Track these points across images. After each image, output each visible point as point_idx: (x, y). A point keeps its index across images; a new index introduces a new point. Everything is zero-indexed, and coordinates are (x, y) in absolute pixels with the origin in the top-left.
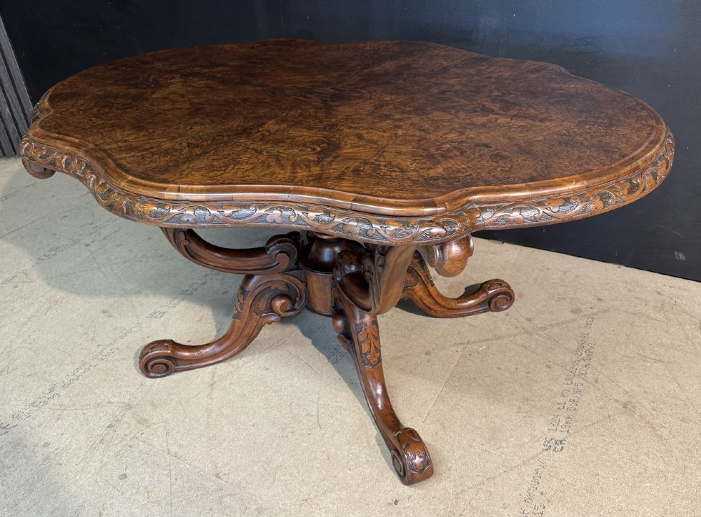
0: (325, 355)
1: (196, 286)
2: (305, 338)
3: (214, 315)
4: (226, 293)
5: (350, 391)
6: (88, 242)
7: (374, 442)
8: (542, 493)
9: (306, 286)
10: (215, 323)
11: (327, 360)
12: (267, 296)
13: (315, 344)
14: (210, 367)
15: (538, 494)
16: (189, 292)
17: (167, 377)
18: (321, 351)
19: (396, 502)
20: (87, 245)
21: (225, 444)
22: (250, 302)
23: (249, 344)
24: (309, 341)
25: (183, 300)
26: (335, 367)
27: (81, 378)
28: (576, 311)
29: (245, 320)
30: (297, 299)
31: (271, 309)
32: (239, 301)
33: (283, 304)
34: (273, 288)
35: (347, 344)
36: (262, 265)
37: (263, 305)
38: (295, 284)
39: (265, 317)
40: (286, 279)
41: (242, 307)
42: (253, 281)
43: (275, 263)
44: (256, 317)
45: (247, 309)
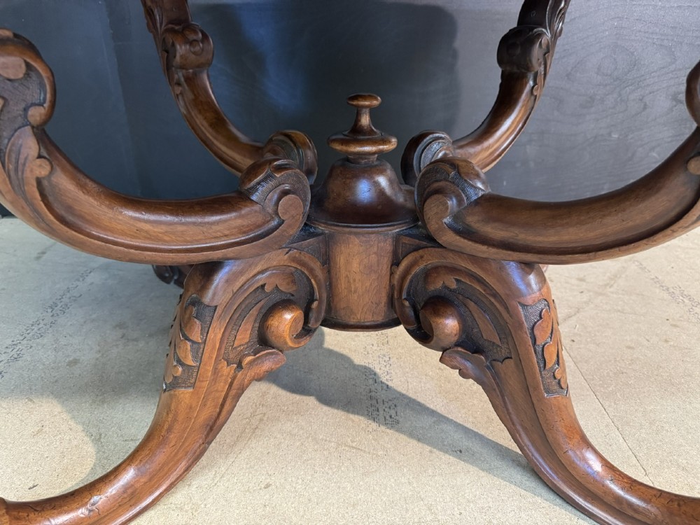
0: (362, 415)
2: (297, 397)
4: (75, 362)
5: (473, 469)
9: (329, 272)
10: (80, 428)
11: (374, 425)
12: (254, 312)
13: (326, 400)
18: (348, 411)
22: (219, 336)
23: (209, 443)
24: (311, 401)
26: (400, 431)
29: (206, 384)
30: (315, 305)
31: (264, 341)
32: (187, 339)
33: (295, 320)
34: (267, 289)
35: (477, 364)
36: (245, 233)
37: (246, 334)
38: (311, 270)
39: (251, 363)
40: (294, 259)
41: (198, 356)
42: (220, 278)
43: (274, 223)
44: (227, 370)
45: (210, 353)
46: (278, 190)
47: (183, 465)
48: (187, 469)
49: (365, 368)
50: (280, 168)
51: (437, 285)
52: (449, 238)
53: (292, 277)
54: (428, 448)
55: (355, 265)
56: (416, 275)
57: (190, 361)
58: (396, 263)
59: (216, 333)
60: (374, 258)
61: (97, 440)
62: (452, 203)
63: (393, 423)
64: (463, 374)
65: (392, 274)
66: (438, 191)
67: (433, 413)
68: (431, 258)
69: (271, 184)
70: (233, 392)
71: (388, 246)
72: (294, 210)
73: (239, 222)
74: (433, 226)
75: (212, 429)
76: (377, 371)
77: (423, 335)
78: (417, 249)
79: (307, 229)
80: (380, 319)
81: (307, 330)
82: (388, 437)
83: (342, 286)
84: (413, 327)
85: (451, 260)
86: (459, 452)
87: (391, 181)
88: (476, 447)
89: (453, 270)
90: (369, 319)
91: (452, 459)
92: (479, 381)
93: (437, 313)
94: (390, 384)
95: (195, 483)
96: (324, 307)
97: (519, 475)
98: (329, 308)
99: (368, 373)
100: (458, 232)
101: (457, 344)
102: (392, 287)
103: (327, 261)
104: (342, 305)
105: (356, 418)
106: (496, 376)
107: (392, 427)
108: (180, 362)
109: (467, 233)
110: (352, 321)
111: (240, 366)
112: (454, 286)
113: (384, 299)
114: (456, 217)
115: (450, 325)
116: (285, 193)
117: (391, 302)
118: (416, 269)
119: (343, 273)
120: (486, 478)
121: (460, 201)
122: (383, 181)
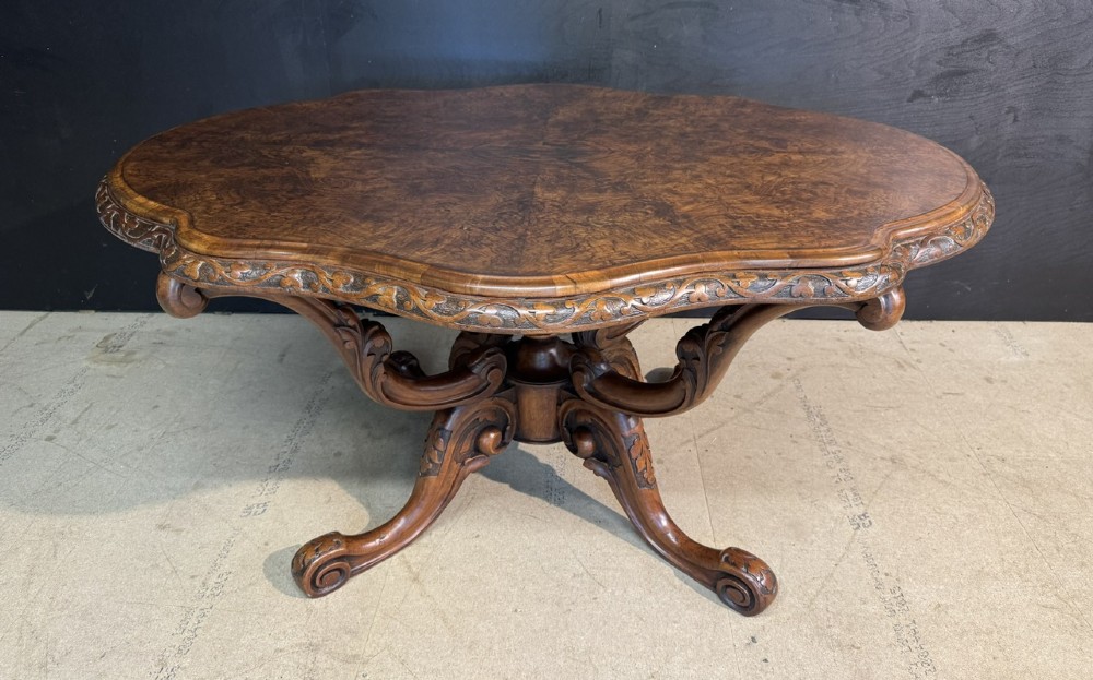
0: (538, 496)
1: (286, 456)
2: (497, 484)
3: (346, 488)
5: (605, 532)
6: (49, 432)
7: (678, 582)
8: (887, 575)
9: (518, 408)
10: (355, 499)
11: (547, 504)
12: (472, 432)
13: (516, 486)
14: (395, 557)
15: (884, 577)
16: (281, 466)
17: (341, 590)
18: (531, 495)
19: (753, 639)
20: (50, 439)
21: (496, 648)
22: (453, 447)
24: (506, 486)
25: (280, 479)
27: (199, 631)
28: (777, 376)
29: (444, 474)
30: (508, 428)
31: (477, 450)
32: (435, 448)
33: (496, 439)
34: (480, 420)
35: (605, 469)
36: (469, 392)
37: (467, 446)
38: (506, 409)
39: (469, 463)
40: (496, 403)
41: (441, 457)
42: (454, 416)
43: (485, 384)
44: (456, 466)
45: (448, 457)
46: (490, 366)
47: (427, 522)
48: (430, 524)
49: (547, 465)
50: (489, 355)
51: (582, 420)
52: (585, 396)
53: (495, 413)
54: (579, 518)
55: (534, 404)
56: (571, 413)
57: (437, 461)
58: (559, 404)
59: (451, 447)
60: (545, 401)
61: (368, 506)
62: (586, 377)
63: (560, 503)
64: (597, 474)
65: (557, 410)
66: (581, 370)
67: (588, 498)
68: (577, 406)
69: (483, 364)
70: (459, 479)
71: (554, 395)
72: (496, 377)
73: (466, 385)
74: (577, 389)
75: (446, 500)
76: (555, 468)
77: (574, 450)
78: (570, 398)
79: (505, 386)
80: (551, 437)
81: (502, 444)
82: (555, 511)
83: (526, 417)
84: (569, 444)
85: (588, 407)
86: (599, 522)
87: (558, 353)
88: (611, 519)
89: (590, 413)
90: (544, 437)
91: (594, 526)
92: (606, 478)
93: (581, 438)
94: (563, 477)
95: (434, 533)
96: (514, 428)
97: (632, 536)
98: (518, 428)
99: (548, 469)
100: (590, 393)
101: (593, 456)
102: (557, 418)
103: (517, 402)
104: (526, 427)
105: (535, 499)
106: (615, 475)
107: (559, 505)
108: (431, 461)
109: (595, 394)
110: (533, 439)
111: (463, 464)
112: (590, 421)
113: (553, 425)
114: (590, 384)
115: (587, 445)
116: (492, 368)
117: (557, 426)
118: (570, 410)
119: (527, 409)
120: (611, 537)
121: (591, 377)
122: (553, 351)
